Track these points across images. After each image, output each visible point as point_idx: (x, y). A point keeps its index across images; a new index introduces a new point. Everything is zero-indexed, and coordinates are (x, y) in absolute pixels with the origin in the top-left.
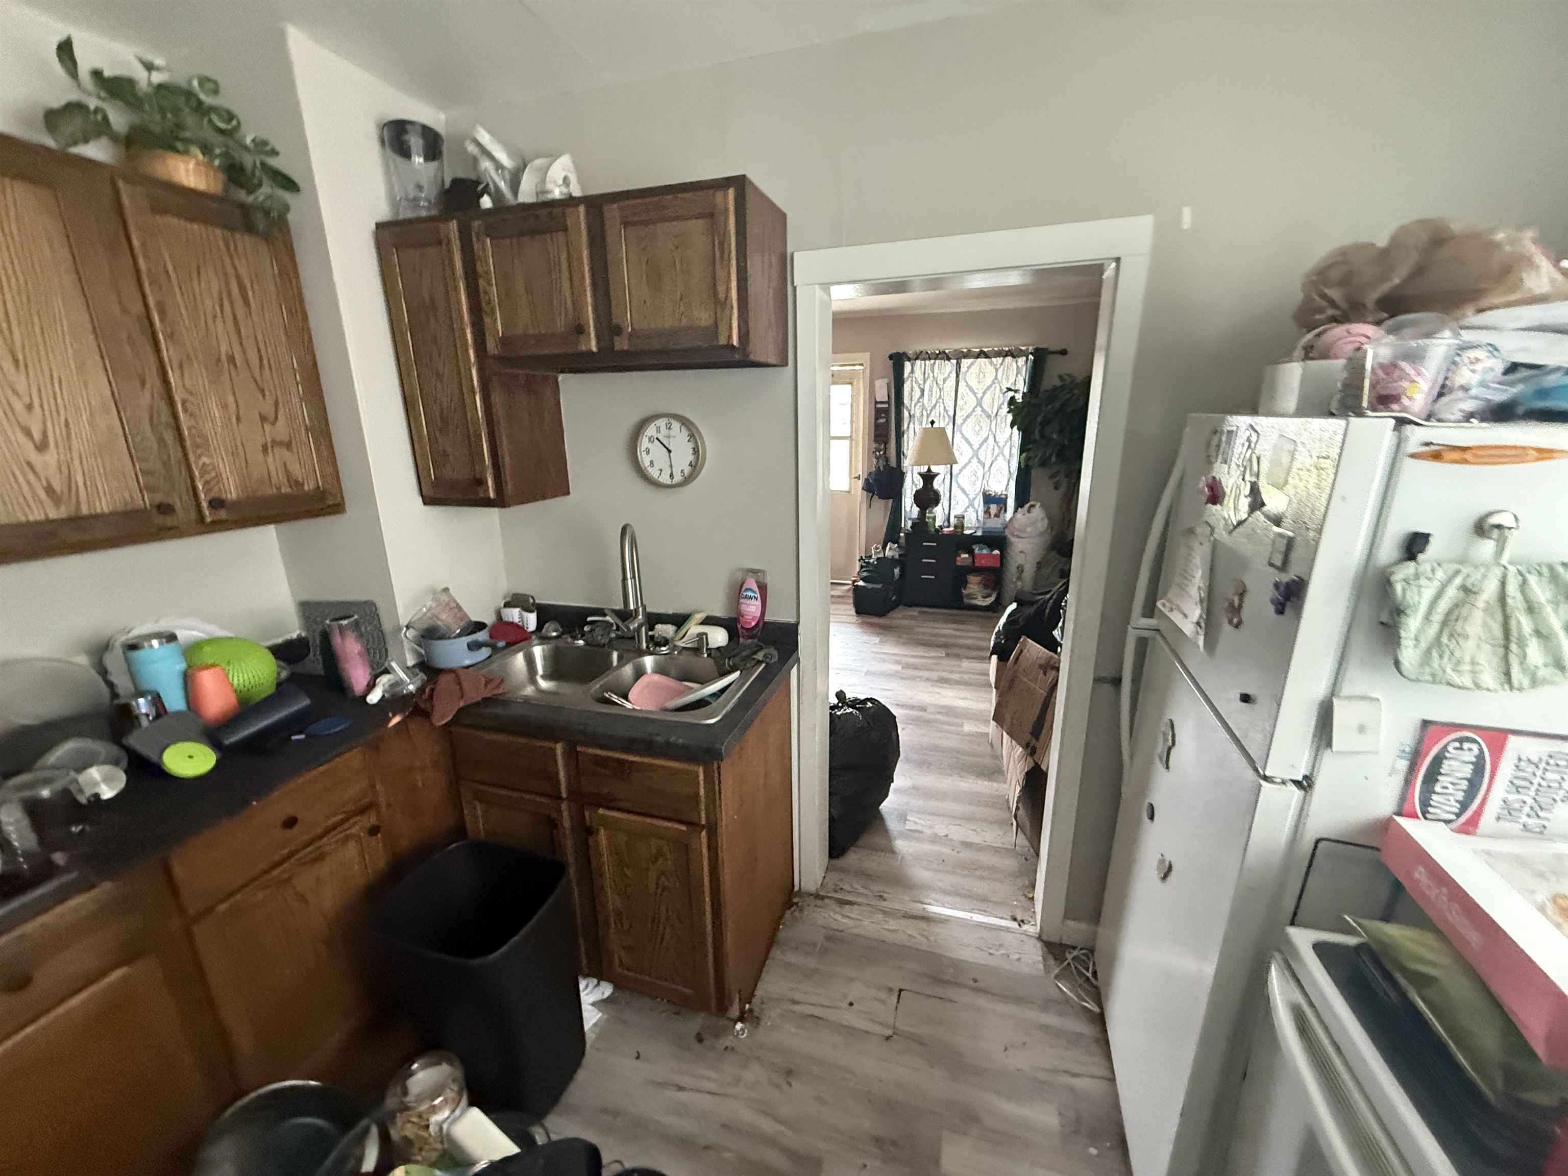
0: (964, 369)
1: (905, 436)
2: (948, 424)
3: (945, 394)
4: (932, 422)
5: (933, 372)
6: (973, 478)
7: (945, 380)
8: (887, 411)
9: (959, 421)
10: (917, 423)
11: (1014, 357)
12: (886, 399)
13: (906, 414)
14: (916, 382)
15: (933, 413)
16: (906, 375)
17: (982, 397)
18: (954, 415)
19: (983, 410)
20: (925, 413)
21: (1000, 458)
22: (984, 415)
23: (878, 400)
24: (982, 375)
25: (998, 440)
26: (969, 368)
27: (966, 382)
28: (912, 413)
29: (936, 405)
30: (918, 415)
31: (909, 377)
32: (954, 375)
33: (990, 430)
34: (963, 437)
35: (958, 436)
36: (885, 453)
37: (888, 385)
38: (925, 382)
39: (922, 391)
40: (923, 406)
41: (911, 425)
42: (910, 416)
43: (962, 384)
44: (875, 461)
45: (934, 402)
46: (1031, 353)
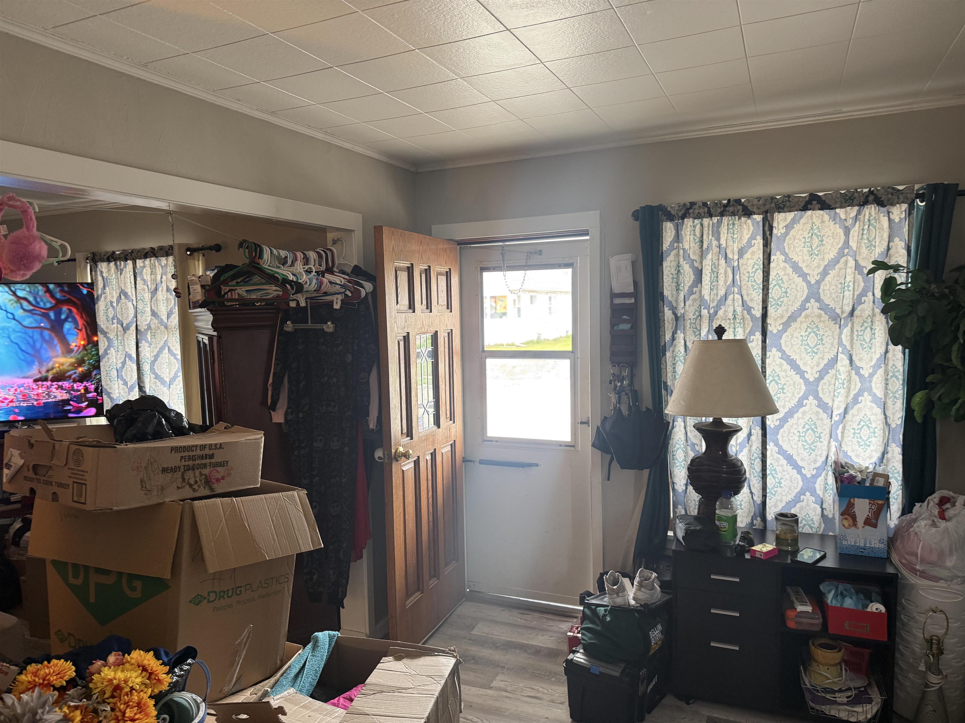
0: (779, 230)
1: (668, 354)
2: (752, 333)
3: (743, 278)
4: (720, 331)
5: (718, 239)
6: (810, 437)
7: (741, 253)
8: (632, 310)
9: (773, 327)
10: (689, 332)
11: (880, 203)
12: (631, 289)
13: (668, 314)
14: (687, 257)
15: (720, 313)
16: (666, 244)
17: (818, 283)
18: (765, 316)
19: (824, 308)
20: (705, 312)
21: (866, 398)
22: (825, 317)
23: (616, 291)
24: (816, 241)
25: (857, 363)
26: (789, 228)
27: (785, 254)
28: (680, 311)
29: (726, 297)
30: (691, 315)
31: (671, 248)
32: (759, 241)
33: (840, 343)
34: (785, 357)
35: (773, 355)
36: (631, 383)
37: (634, 263)
38: (702, 256)
39: (699, 274)
40: (702, 302)
41: (680, 336)
42: (677, 318)
43: (777, 258)
44: (613, 397)
45: (722, 292)
46: (918, 196)
